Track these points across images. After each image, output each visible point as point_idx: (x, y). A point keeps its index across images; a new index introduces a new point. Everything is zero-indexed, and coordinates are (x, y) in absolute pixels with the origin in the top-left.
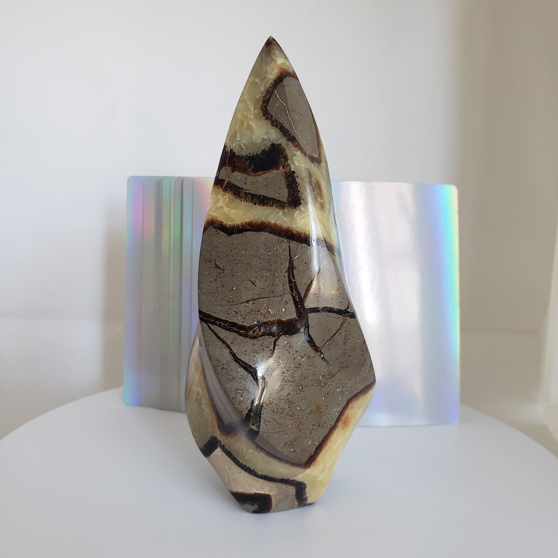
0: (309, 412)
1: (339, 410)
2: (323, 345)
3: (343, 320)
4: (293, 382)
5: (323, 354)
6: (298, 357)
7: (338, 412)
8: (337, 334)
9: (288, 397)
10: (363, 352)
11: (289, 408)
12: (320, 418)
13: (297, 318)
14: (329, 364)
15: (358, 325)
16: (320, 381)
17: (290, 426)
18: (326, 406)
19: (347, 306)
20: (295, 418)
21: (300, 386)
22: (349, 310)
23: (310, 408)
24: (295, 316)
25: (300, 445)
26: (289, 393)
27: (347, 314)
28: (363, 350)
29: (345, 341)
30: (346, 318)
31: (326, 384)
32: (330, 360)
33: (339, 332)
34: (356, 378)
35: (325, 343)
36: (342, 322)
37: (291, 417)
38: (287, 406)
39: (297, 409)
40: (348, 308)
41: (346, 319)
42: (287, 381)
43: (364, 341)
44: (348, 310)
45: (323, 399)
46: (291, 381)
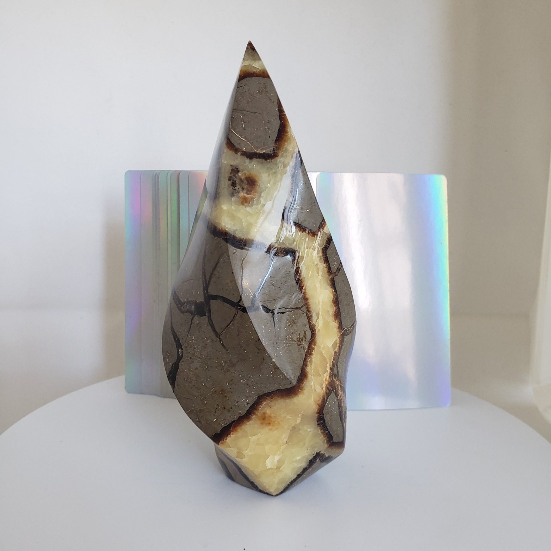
0: (214, 391)
1: (248, 401)
2: (221, 332)
3: (235, 312)
4: (201, 359)
5: (222, 341)
6: (205, 338)
7: (248, 404)
8: (231, 324)
9: (196, 371)
10: (259, 350)
11: (196, 380)
12: (225, 401)
13: (204, 302)
14: (228, 352)
15: (251, 321)
16: (223, 366)
17: (196, 397)
18: (231, 392)
19: (239, 299)
20: (201, 392)
21: (206, 365)
22: (241, 304)
23: (214, 387)
24: (203, 300)
25: (204, 418)
26: (197, 368)
27: (239, 307)
28: (258, 348)
29: (238, 334)
30: (238, 310)
31: (228, 371)
32: (229, 348)
33: (232, 322)
34: (259, 375)
35: (222, 330)
36: (234, 314)
37: (197, 390)
38: (194, 378)
39: (203, 384)
40: (240, 301)
41: (237, 312)
42: (196, 356)
43: (258, 338)
44: (239, 303)
45: (228, 384)
46: (199, 358)
